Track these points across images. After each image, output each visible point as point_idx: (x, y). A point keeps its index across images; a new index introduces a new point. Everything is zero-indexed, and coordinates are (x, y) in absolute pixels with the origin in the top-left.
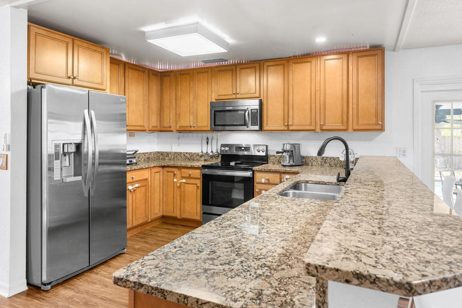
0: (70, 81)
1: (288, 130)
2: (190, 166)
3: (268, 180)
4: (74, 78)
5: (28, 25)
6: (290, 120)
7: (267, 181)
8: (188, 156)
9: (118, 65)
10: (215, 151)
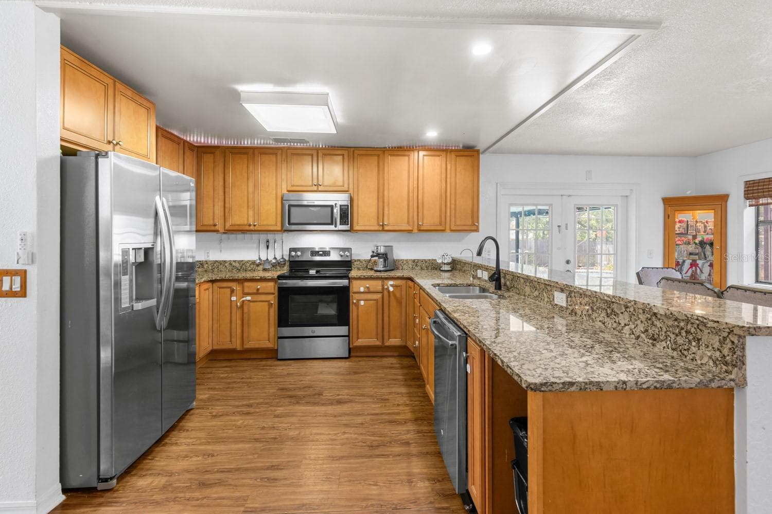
1: (383, 230)
2: (259, 278)
3: (368, 288)
4: (117, 144)
6: (386, 218)
7: (366, 290)
8: (237, 265)
10: (279, 257)
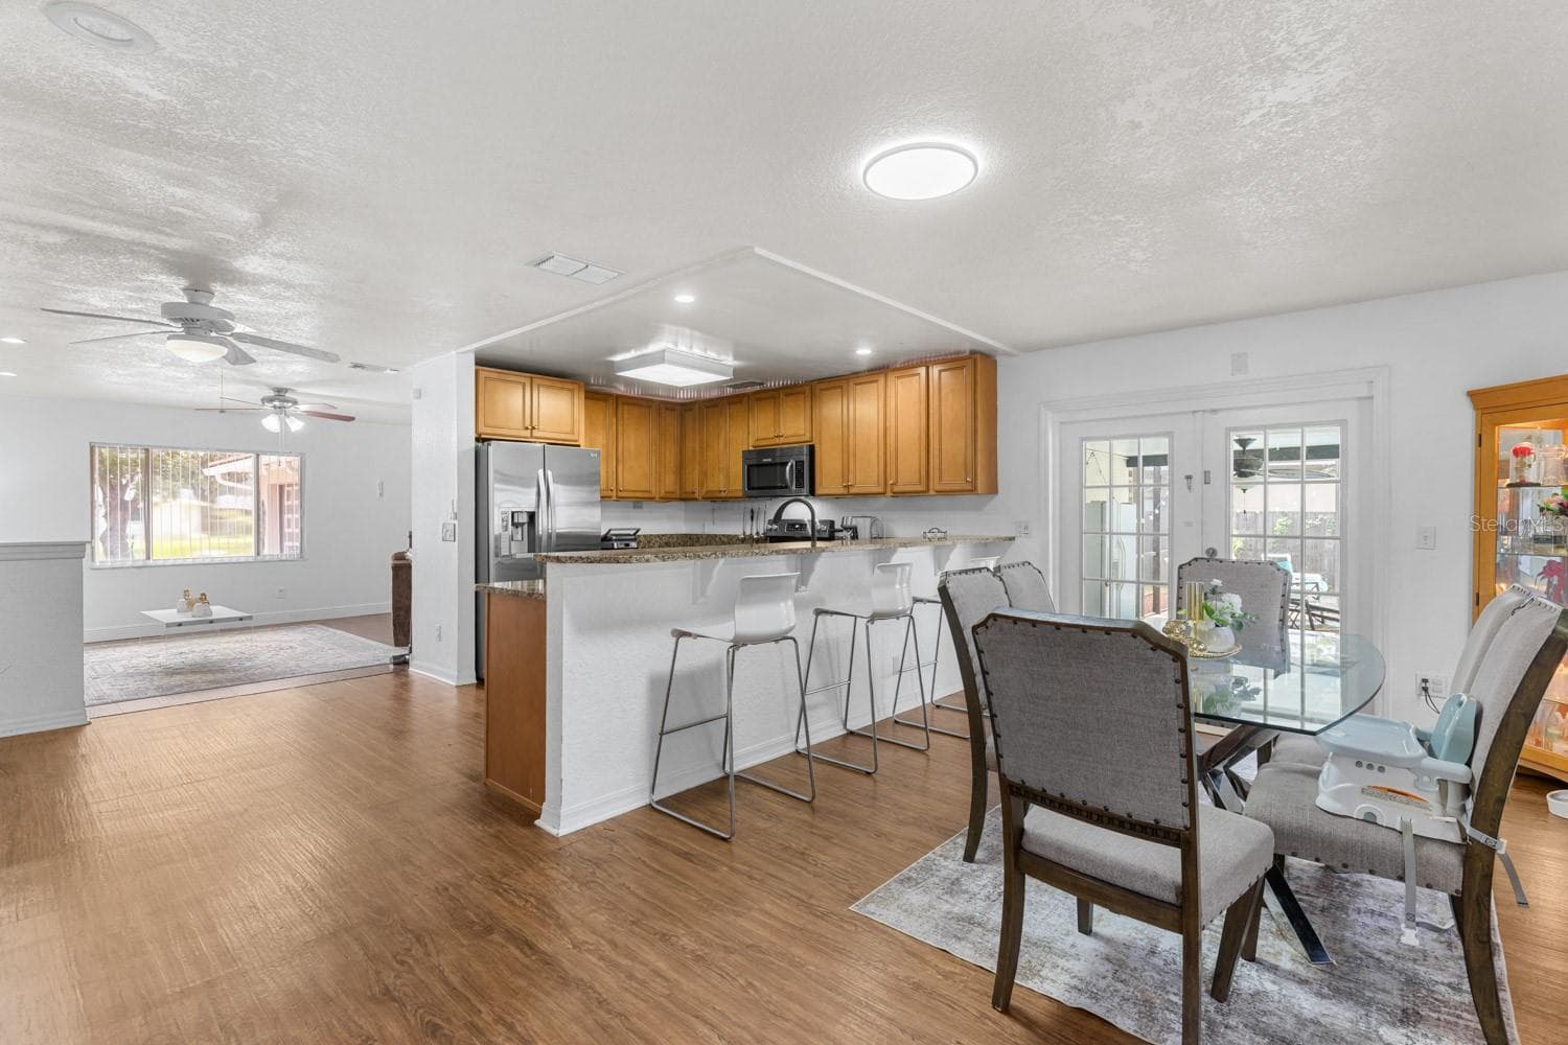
0: (528, 433)
1: (849, 494)
4: (534, 428)
5: (477, 372)
6: (851, 477)
8: (725, 539)
9: (606, 401)
10: (761, 532)
